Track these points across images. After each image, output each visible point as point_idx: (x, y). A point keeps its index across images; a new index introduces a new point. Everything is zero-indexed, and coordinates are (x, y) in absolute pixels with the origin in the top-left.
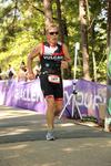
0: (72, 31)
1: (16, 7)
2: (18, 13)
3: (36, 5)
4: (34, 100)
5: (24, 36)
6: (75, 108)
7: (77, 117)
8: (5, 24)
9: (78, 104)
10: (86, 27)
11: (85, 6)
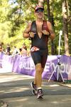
0: (57, 23)
1: (21, 8)
2: (22, 11)
3: (34, 6)
6: (60, 74)
7: (60, 81)
8: (13, 19)
9: (61, 72)
10: (66, 20)
11: (66, 6)
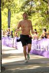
4: (42, 50)
5: (36, 15)
